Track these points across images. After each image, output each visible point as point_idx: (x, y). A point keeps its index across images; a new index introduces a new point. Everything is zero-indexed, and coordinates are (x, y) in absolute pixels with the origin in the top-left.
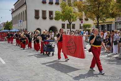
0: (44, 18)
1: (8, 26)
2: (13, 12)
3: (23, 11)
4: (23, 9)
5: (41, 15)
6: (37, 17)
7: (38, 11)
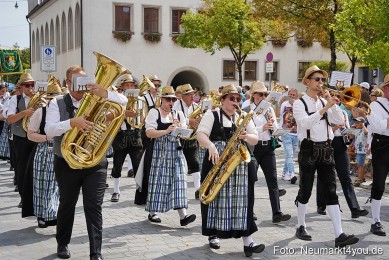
0: (152, 36)
3: (70, 10)
5: (137, 23)
6: (122, 32)
7: (129, 7)
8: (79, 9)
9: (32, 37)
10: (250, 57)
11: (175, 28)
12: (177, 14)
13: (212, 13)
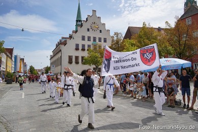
0: (77, 63)
1: (47, 70)
2: (52, 58)
3: (59, 57)
4: (59, 55)
5: (74, 60)
6: (70, 62)
7: (72, 56)
8: (61, 57)
9: (51, 64)
10: (99, 67)
11: (82, 61)
12: (83, 58)
13: (90, 57)
